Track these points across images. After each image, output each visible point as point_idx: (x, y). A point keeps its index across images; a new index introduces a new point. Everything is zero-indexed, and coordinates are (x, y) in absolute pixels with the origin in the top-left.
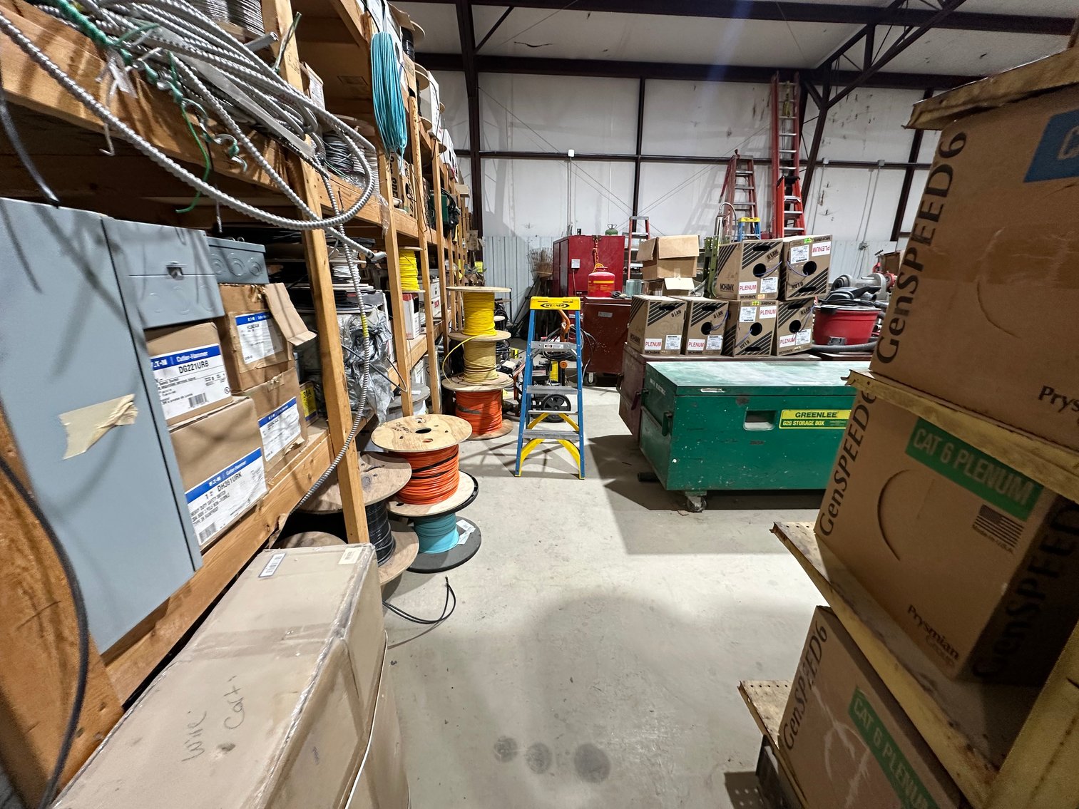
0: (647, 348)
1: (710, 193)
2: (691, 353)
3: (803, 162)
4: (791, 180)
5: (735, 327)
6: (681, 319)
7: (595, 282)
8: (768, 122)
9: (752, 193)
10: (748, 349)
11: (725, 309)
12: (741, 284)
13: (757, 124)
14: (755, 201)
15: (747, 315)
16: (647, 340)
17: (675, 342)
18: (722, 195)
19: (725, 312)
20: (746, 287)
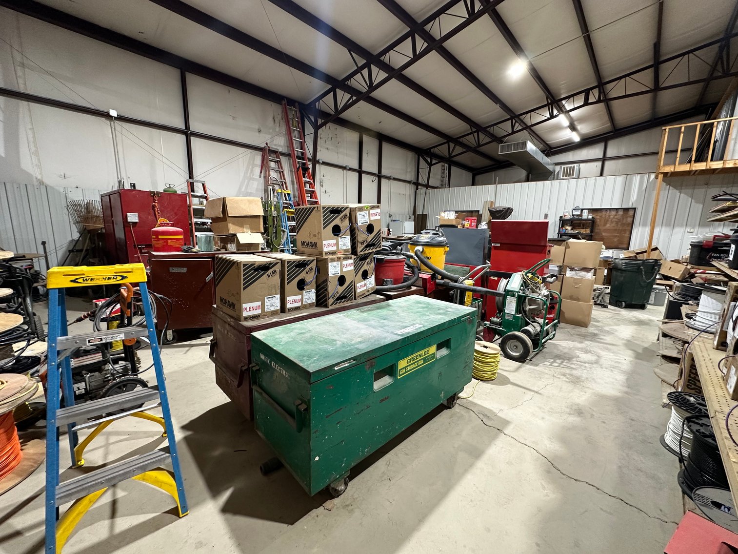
0: (245, 314)
1: (252, 171)
2: (291, 310)
3: (309, 160)
4: (305, 169)
5: (326, 281)
6: (277, 279)
7: (160, 237)
8: (284, 129)
9: (281, 173)
10: (339, 298)
11: (313, 265)
12: (324, 242)
13: (277, 129)
14: (284, 179)
15: (334, 270)
16: (244, 306)
17: (274, 303)
18: (261, 172)
19: (314, 268)
20: (329, 244)
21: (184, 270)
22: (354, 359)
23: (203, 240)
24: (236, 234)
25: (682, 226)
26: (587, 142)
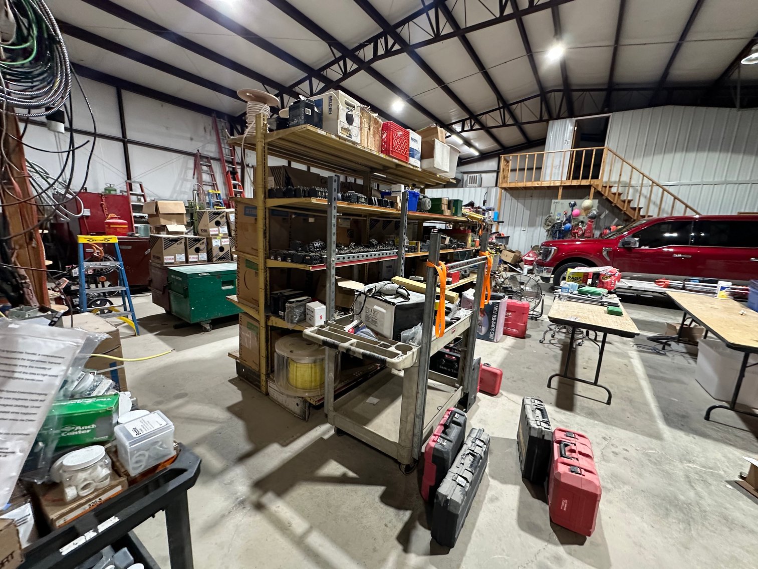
0: (165, 261)
1: (185, 173)
2: (191, 262)
3: (238, 163)
4: (234, 173)
5: (211, 249)
6: (182, 246)
7: (111, 226)
8: (214, 138)
9: (213, 176)
10: (220, 258)
11: (205, 241)
12: (210, 229)
13: (209, 137)
14: (215, 181)
15: (216, 243)
16: (165, 257)
17: (182, 258)
18: (194, 175)
19: (205, 242)
20: (213, 230)
21: (130, 247)
22: (209, 273)
23: (142, 229)
24: (165, 226)
25: (519, 226)
26: (484, 156)
